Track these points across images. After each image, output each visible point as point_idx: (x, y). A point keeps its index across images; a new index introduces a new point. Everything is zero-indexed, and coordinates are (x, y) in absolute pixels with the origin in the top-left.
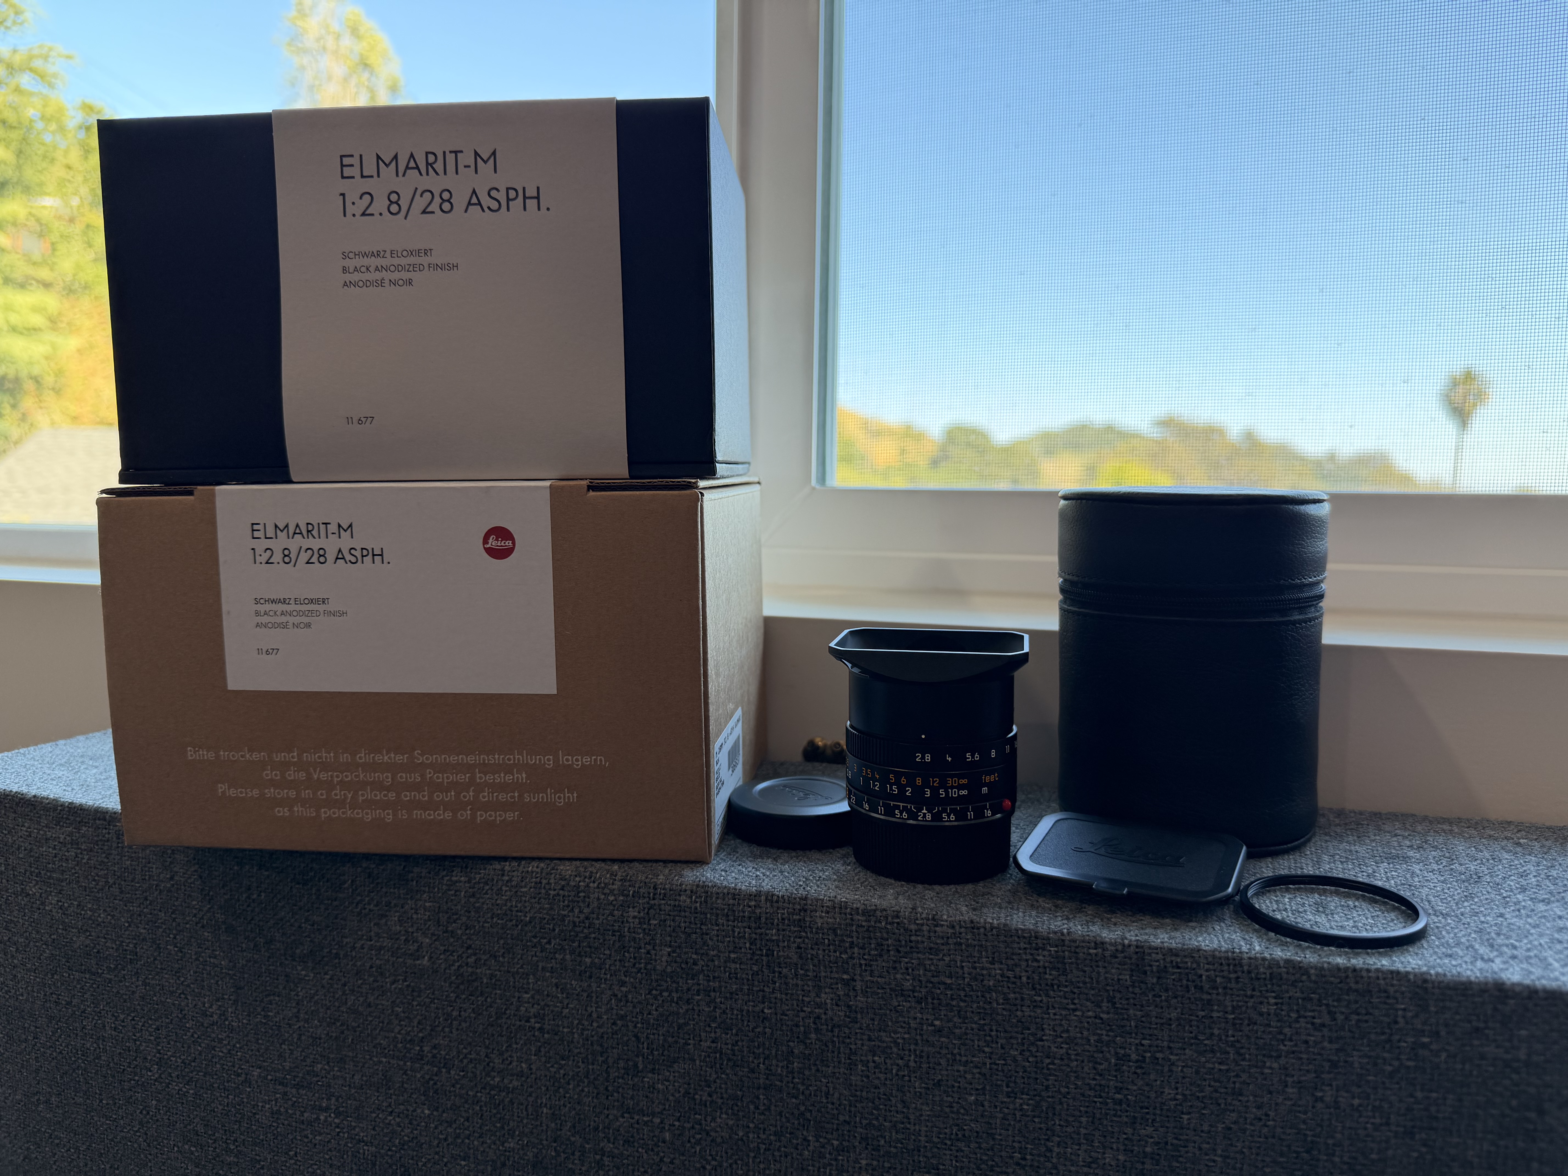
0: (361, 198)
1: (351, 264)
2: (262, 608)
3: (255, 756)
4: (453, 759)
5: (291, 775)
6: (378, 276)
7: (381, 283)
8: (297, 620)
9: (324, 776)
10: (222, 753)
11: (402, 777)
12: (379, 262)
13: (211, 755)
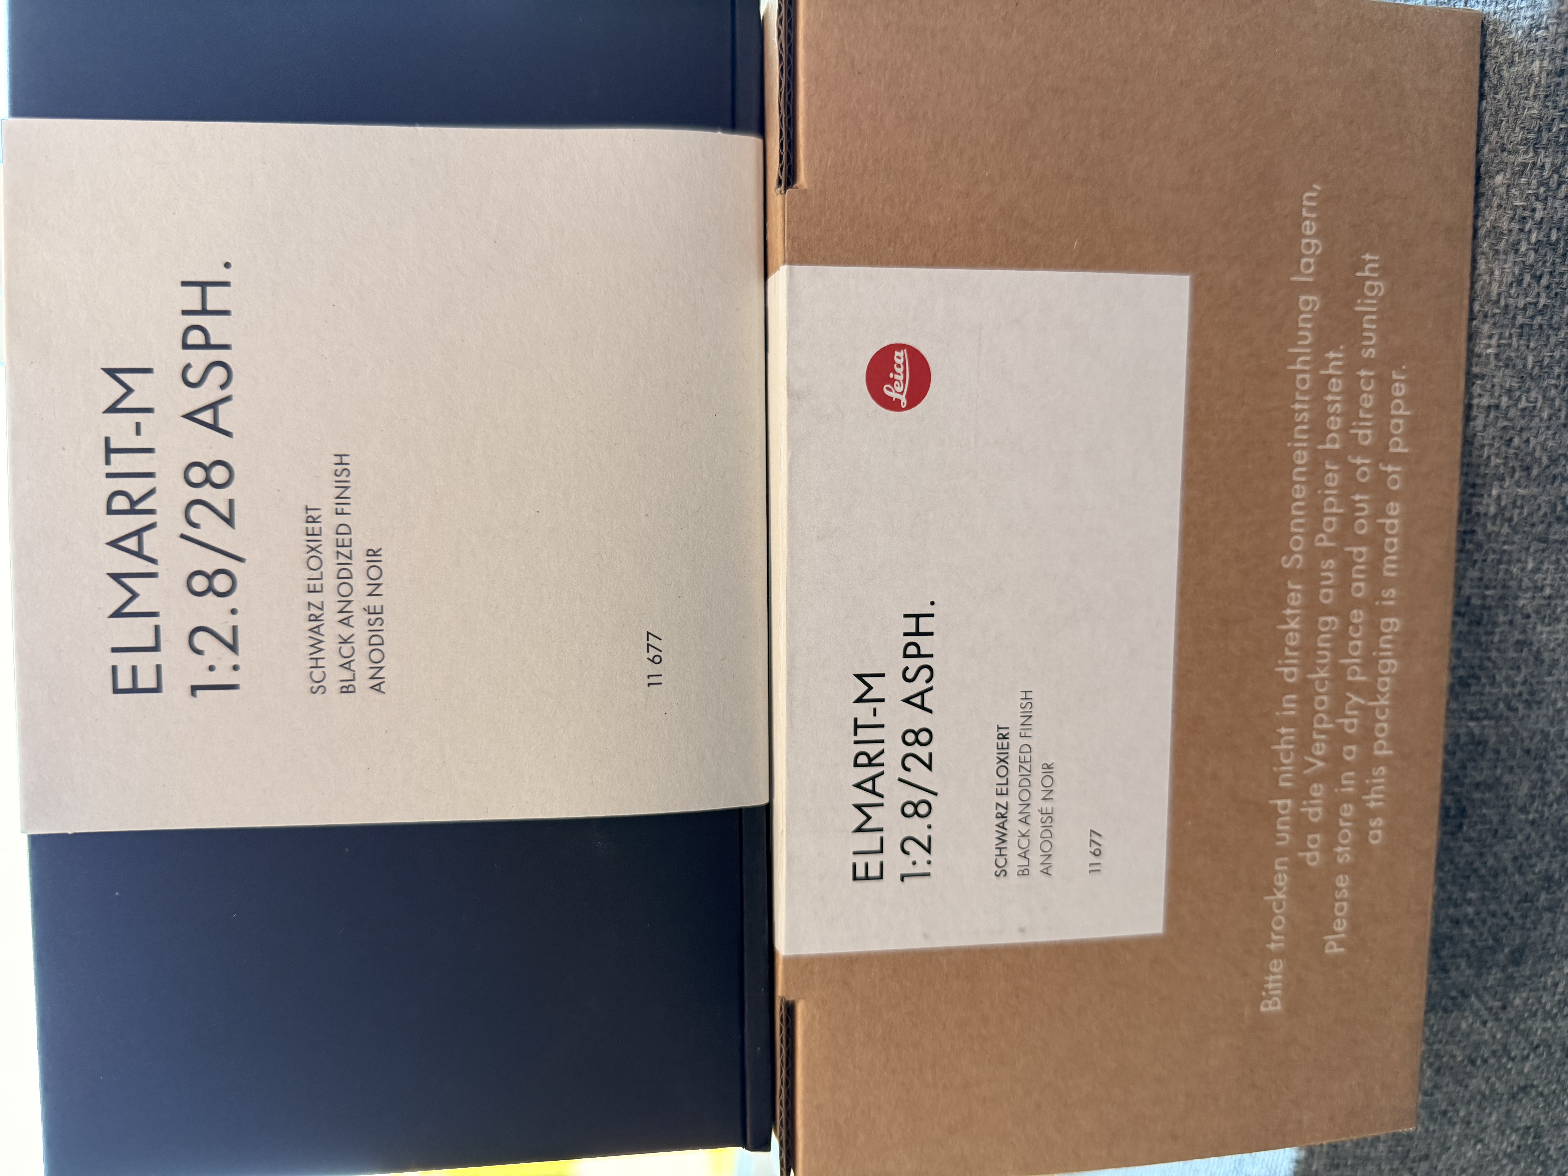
0: (199, 652)
1: (335, 676)
2: (1015, 862)
3: (1282, 880)
4: (1300, 492)
5: (1315, 812)
6: (359, 620)
7: (375, 614)
8: (1038, 792)
9: (1320, 750)
10: (1272, 946)
11: (1327, 595)
12: (331, 616)
13: (1277, 967)
